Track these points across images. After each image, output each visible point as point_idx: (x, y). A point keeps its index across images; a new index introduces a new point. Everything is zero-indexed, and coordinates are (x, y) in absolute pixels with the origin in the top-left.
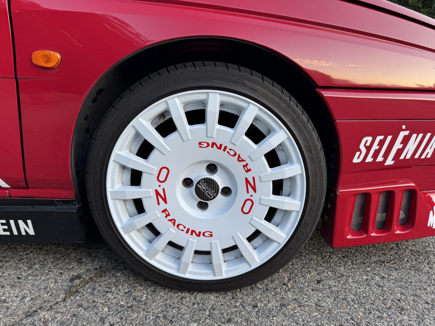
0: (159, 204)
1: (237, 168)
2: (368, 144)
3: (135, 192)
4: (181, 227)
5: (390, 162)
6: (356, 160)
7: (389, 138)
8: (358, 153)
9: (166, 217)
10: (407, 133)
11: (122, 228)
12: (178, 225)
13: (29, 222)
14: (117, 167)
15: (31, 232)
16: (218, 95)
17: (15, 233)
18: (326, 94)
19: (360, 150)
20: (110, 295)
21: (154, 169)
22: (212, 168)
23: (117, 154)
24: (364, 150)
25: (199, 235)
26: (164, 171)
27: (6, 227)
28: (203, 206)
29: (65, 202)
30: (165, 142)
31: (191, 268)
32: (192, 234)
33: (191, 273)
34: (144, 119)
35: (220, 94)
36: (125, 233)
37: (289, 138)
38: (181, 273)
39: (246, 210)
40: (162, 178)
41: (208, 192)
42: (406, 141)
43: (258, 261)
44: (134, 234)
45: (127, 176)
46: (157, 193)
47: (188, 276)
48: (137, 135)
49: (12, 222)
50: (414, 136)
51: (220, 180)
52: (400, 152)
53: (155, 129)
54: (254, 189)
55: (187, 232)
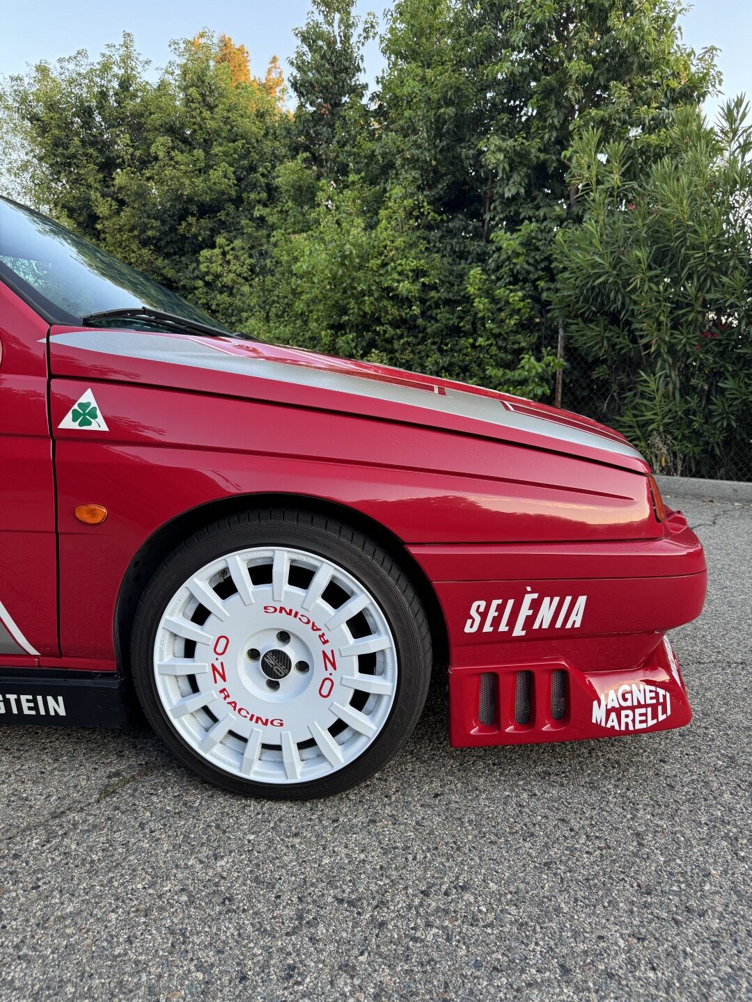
0: (216, 682)
1: (312, 638)
2: (482, 610)
3: (188, 666)
4: (243, 712)
5: (518, 631)
6: (467, 629)
7: (511, 603)
8: (469, 622)
9: (225, 698)
10: (535, 596)
11: (171, 711)
12: (240, 710)
13: (60, 699)
14: (168, 635)
15: (62, 712)
16: (286, 553)
17: (42, 712)
18: (414, 551)
19: (471, 617)
20: (155, 799)
21: (210, 639)
22: (284, 637)
23: (166, 619)
24: (478, 619)
25: (266, 724)
26: (223, 641)
27: (32, 705)
28: (274, 685)
29: (104, 675)
30: (223, 606)
31: (257, 766)
32: (257, 722)
33: (256, 773)
34: (200, 579)
35: (288, 552)
36: (175, 718)
37: (372, 603)
38: (244, 773)
39: (325, 692)
40: (220, 650)
41: (278, 668)
42: (536, 605)
43: (343, 761)
44: (186, 719)
45: (180, 647)
46: (214, 668)
47: (252, 777)
48: (192, 597)
49: (39, 698)
50: (547, 600)
51: (293, 652)
52: (530, 620)
53: (214, 589)
54: (334, 665)
55: (251, 719)
